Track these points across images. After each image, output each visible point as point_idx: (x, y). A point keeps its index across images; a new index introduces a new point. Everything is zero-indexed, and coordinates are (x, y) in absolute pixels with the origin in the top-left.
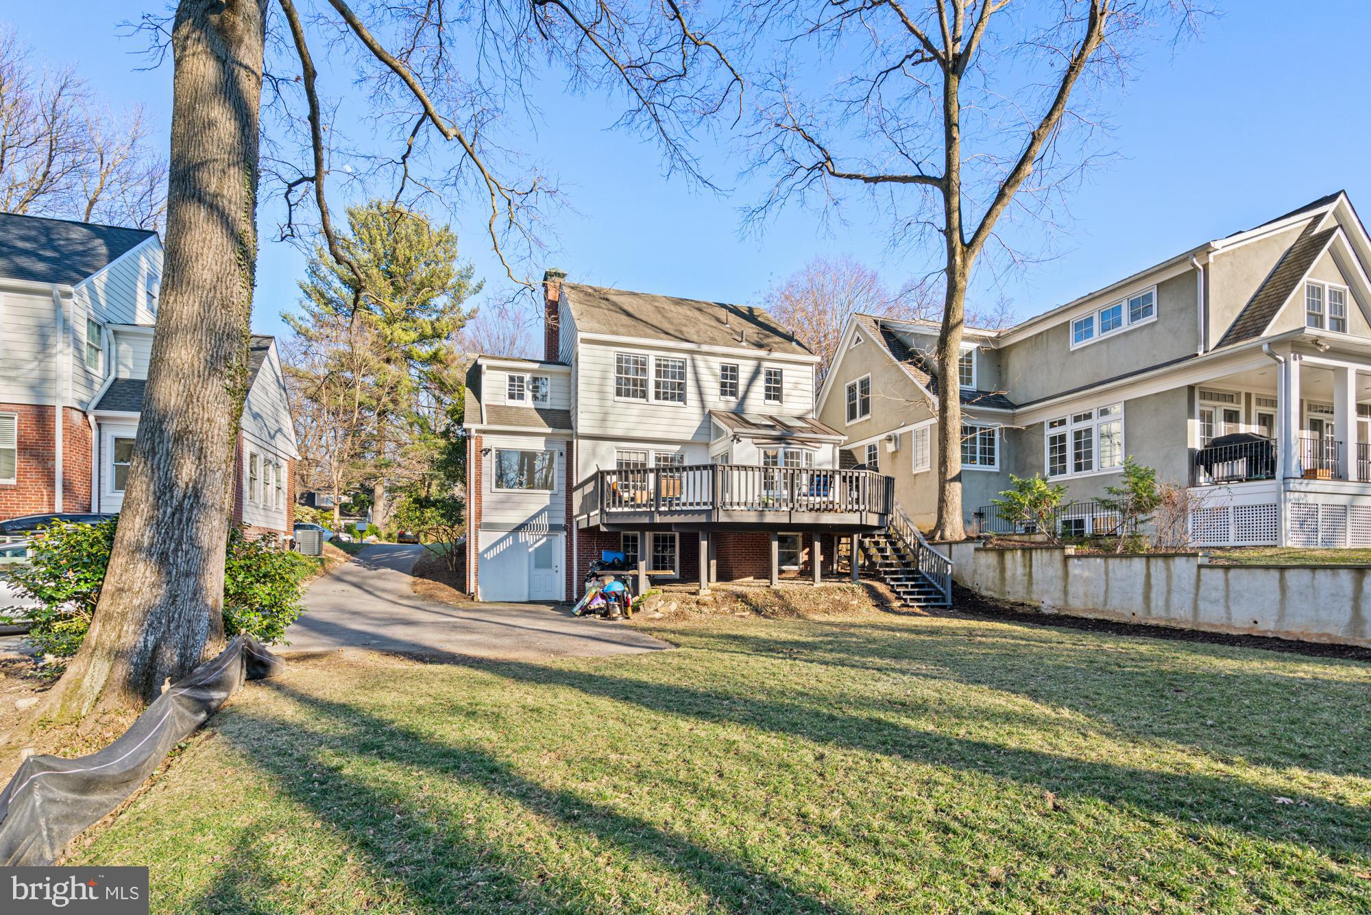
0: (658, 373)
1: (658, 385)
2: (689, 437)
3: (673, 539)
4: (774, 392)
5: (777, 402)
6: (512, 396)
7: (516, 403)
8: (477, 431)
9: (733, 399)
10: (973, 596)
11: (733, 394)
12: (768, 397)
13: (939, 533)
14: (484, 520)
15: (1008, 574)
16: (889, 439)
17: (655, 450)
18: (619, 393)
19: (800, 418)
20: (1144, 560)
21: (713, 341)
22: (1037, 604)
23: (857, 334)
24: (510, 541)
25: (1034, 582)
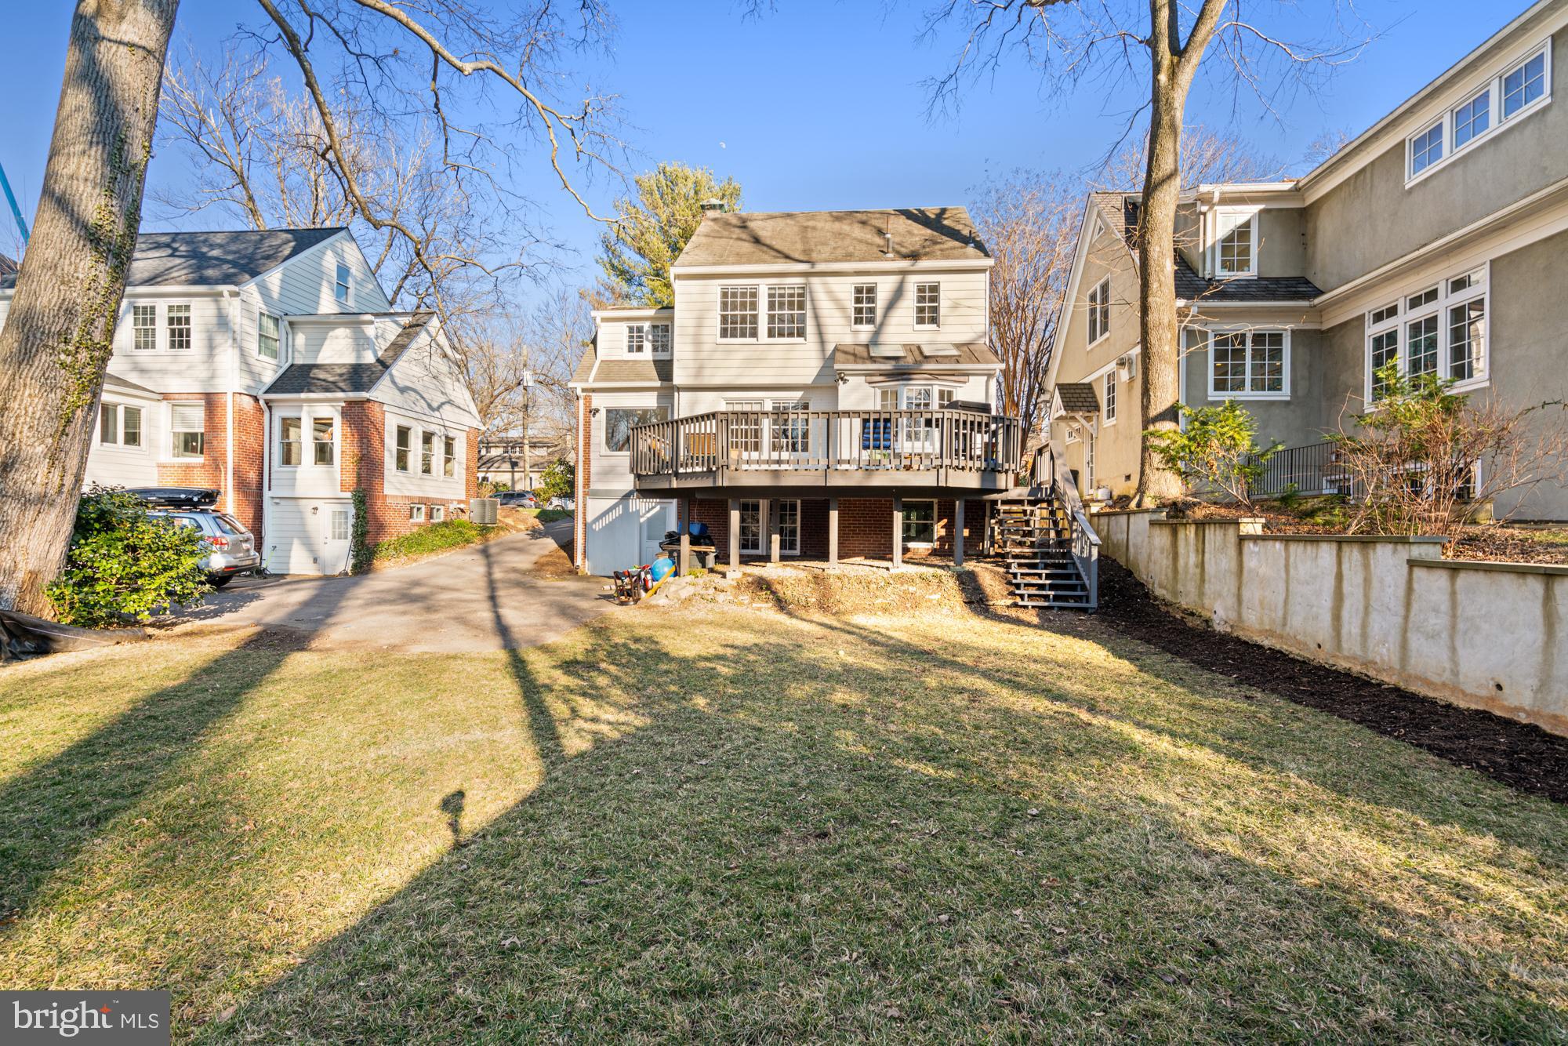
0: (771, 306)
1: (771, 318)
2: (809, 381)
3: (793, 507)
4: (929, 311)
5: (933, 327)
6: (631, 349)
7: (636, 356)
8: (584, 390)
9: (870, 328)
10: (1147, 595)
11: (871, 321)
12: (921, 321)
13: (1138, 498)
14: (594, 486)
15: (1181, 562)
16: (1122, 364)
17: (772, 399)
18: (724, 333)
19: (958, 346)
20: (1334, 546)
21: (848, 257)
22: (1209, 614)
23: (1099, 222)
24: (620, 510)
25: (1207, 578)
